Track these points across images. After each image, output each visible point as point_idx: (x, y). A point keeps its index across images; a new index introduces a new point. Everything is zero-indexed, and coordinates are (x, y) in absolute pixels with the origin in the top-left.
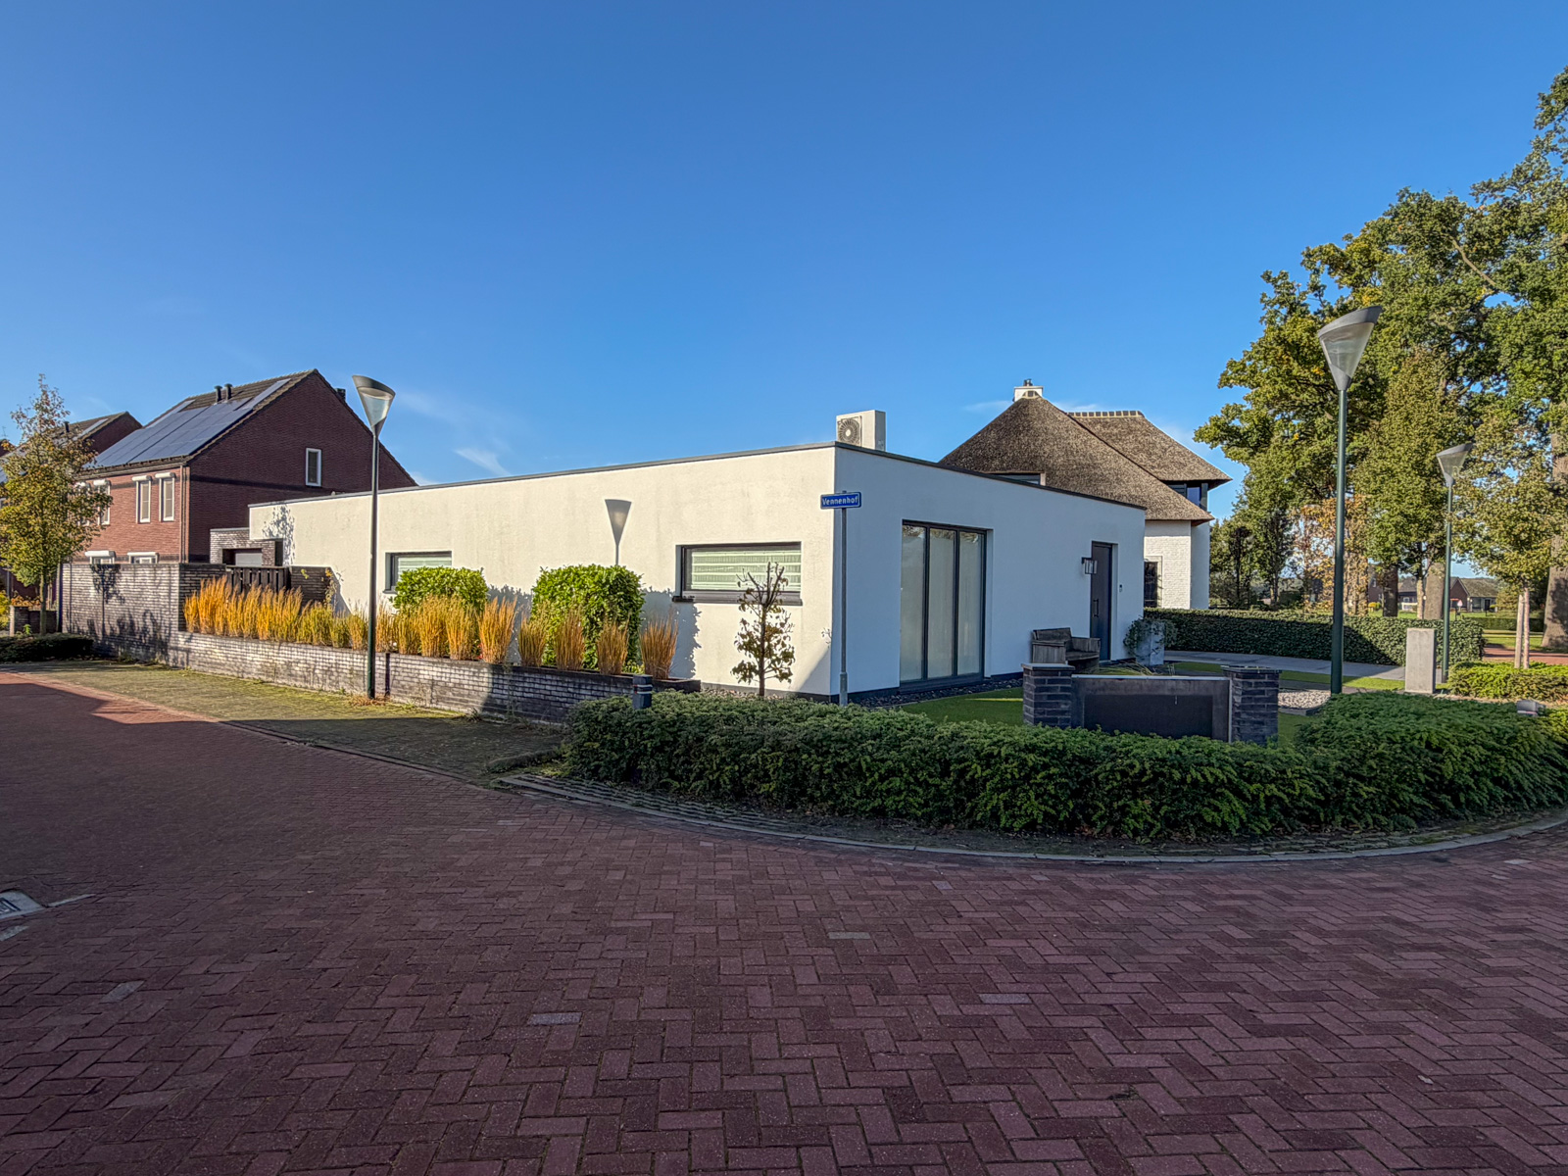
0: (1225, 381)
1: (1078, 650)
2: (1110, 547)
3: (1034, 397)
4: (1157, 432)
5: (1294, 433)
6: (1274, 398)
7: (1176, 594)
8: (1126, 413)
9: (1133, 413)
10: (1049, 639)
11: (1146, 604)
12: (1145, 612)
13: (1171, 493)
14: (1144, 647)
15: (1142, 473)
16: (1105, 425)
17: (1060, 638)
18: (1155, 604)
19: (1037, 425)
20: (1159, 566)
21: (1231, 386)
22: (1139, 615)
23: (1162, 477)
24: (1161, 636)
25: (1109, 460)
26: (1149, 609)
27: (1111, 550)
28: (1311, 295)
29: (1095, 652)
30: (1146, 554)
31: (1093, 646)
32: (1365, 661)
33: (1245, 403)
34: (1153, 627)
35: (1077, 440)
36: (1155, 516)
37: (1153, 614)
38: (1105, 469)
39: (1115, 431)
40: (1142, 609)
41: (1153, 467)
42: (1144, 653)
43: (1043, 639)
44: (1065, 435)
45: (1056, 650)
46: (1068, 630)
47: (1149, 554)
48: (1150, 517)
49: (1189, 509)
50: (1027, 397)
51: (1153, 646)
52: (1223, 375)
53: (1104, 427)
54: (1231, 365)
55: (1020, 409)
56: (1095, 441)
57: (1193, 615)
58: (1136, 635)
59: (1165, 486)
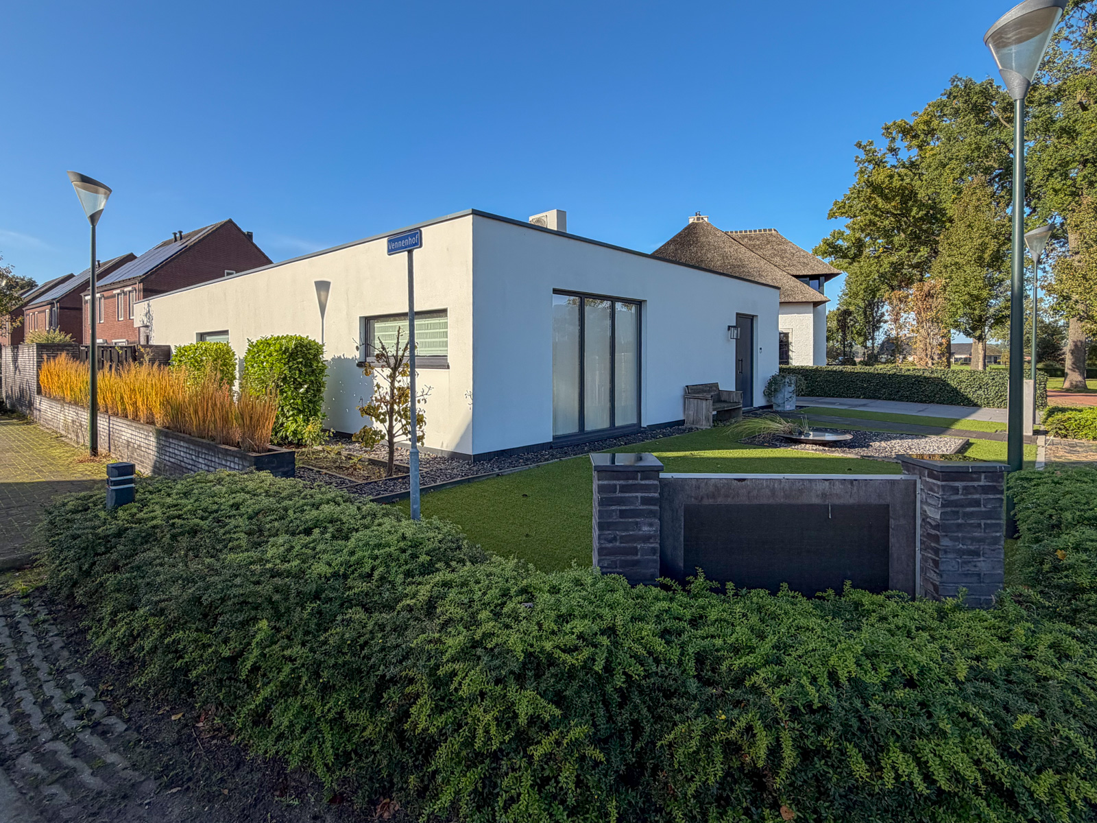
0: (832, 215)
1: (725, 402)
2: (752, 318)
3: (701, 221)
4: (786, 243)
5: (879, 248)
6: (865, 225)
7: (803, 356)
8: (765, 230)
9: (770, 230)
10: (698, 393)
11: (780, 363)
12: (781, 370)
13: (798, 283)
14: (780, 396)
15: (777, 270)
16: (751, 238)
17: (709, 391)
18: (787, 363)
19: (703, 239)
20: (790, 335)
21: (836, 218)
22: (775, 370)
23: (792, 273)
24: (793, 388)
25: (753, 262)
26: (784, 366)
27: (752, 320)
28: (890, 155)
29: (738, 403)
30: (780, 326)
31: (736, 397)
32: (951, 403)
33: (845, 229)
34: (787, 380)
35: (730, 249)
36: (787, 300)
37: (786, 371)
38: (751, 268)
39: (758, 243)
40: (778, 366)
41: (785, 266)
42: (780, 401)
43: (693, 392)
44: (723, 245)
45: (704, 402)
46: (716, 385)
47: (782, 328)
48: (783, 301)
49: (811, 293)
50: (696, 221)
51: (787, 396)
52: (831, 210)
53: (750, 240)
54: (835, 204)
55: (691, 230)
56: (743, 249)
57: (816, 370)
58: (773, 387)
59: (794, 278)
